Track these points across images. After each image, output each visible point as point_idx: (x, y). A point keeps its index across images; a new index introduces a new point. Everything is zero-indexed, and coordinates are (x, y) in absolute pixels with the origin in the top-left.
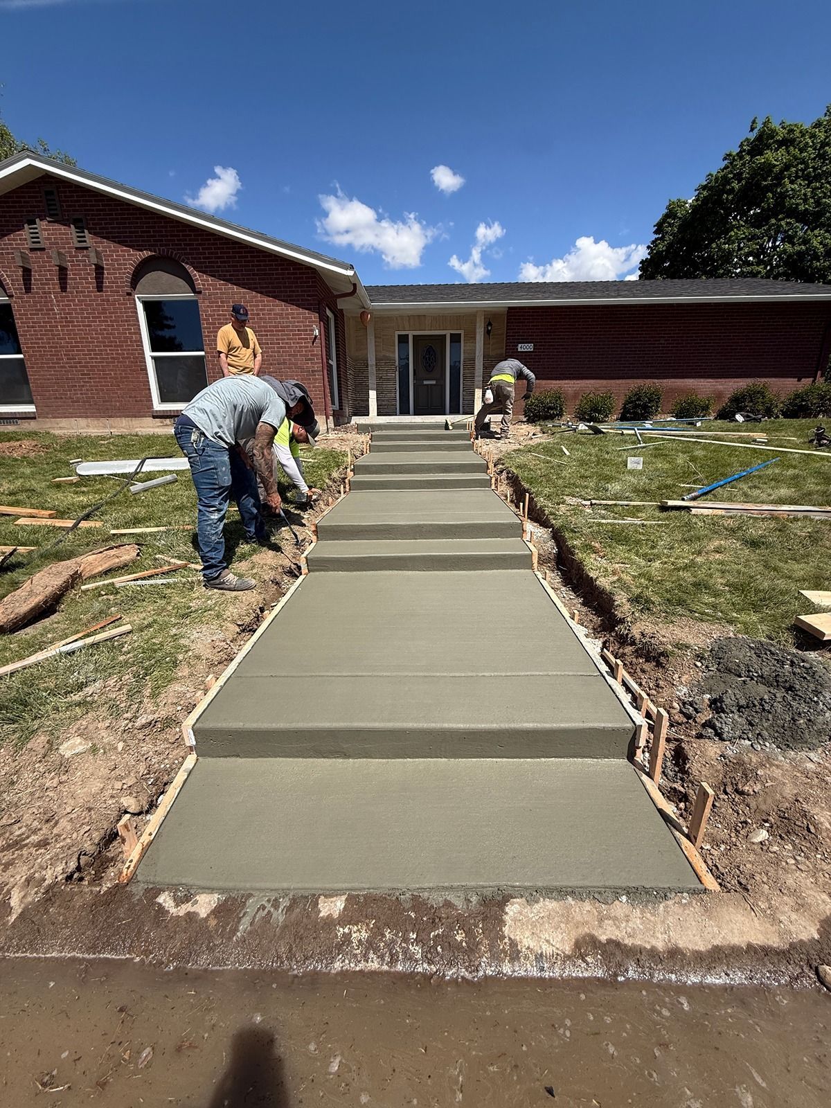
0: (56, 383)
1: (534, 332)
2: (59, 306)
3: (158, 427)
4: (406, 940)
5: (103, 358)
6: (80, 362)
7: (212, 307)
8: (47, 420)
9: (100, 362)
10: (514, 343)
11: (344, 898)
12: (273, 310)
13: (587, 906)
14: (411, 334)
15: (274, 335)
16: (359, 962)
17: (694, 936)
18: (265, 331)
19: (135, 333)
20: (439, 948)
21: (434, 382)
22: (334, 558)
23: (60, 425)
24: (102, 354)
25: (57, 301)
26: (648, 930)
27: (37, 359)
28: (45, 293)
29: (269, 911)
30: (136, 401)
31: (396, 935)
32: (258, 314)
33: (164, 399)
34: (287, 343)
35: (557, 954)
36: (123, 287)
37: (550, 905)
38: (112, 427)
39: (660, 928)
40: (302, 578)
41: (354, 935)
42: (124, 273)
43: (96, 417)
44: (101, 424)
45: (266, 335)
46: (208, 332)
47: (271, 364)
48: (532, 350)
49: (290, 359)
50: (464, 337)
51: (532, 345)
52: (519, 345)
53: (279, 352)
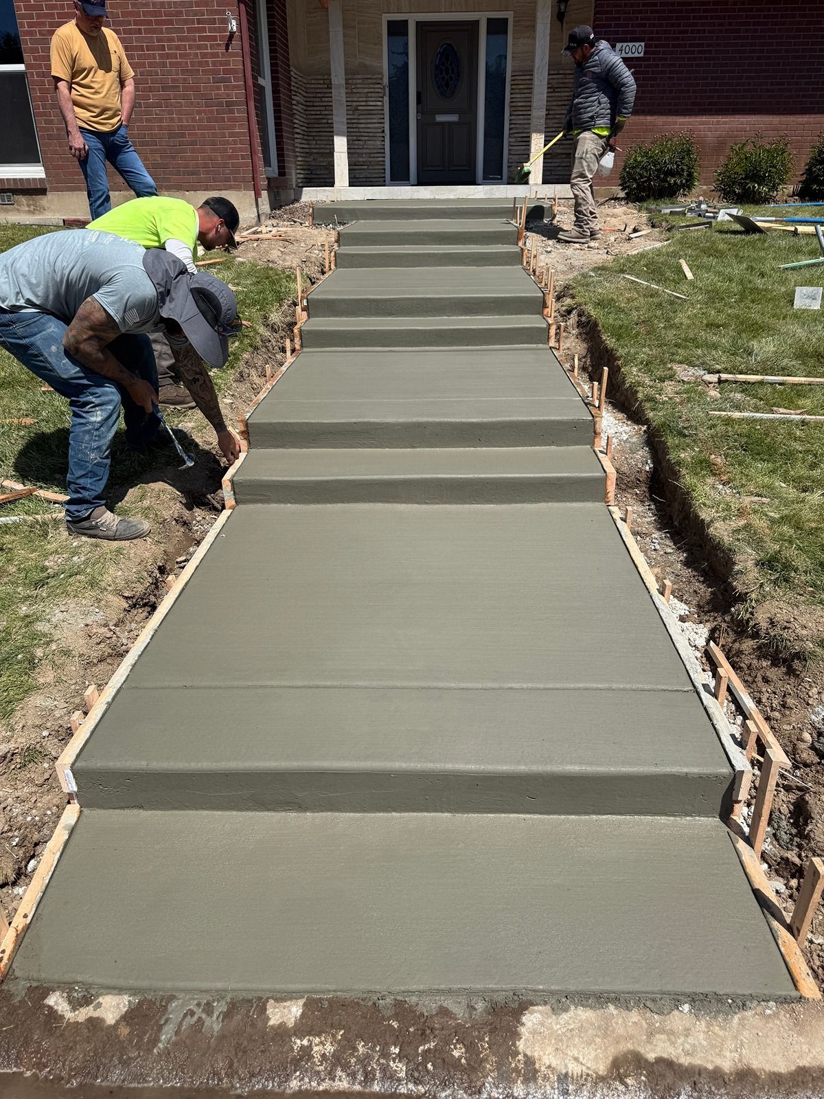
1: (648, 19)
4: (385, 1054)
11: (301, 1002)
13: (634, 1016)
14: (413, 19)
16: (323, 1080)
17: (775, 1055)
18: (136, 23)
20: (429, 1066)
21: (455, 118)
22: (278, 481)
26: (713, 1046)
29: (200, 1019)
31: (373, 1049)
34: (178, 47)
35: (588, 1075)
37: (583, 1014)
39: (730, 1044)
40: (226, 513)
41: (316, 1049)
45: (139, 31)
46: (30, 25)
47: (150, 89)
48: (642, 55)
49: (185, 80)
50: (514, 26)
51: (643, 44)
52: (617, 44)
53: (164, 65)
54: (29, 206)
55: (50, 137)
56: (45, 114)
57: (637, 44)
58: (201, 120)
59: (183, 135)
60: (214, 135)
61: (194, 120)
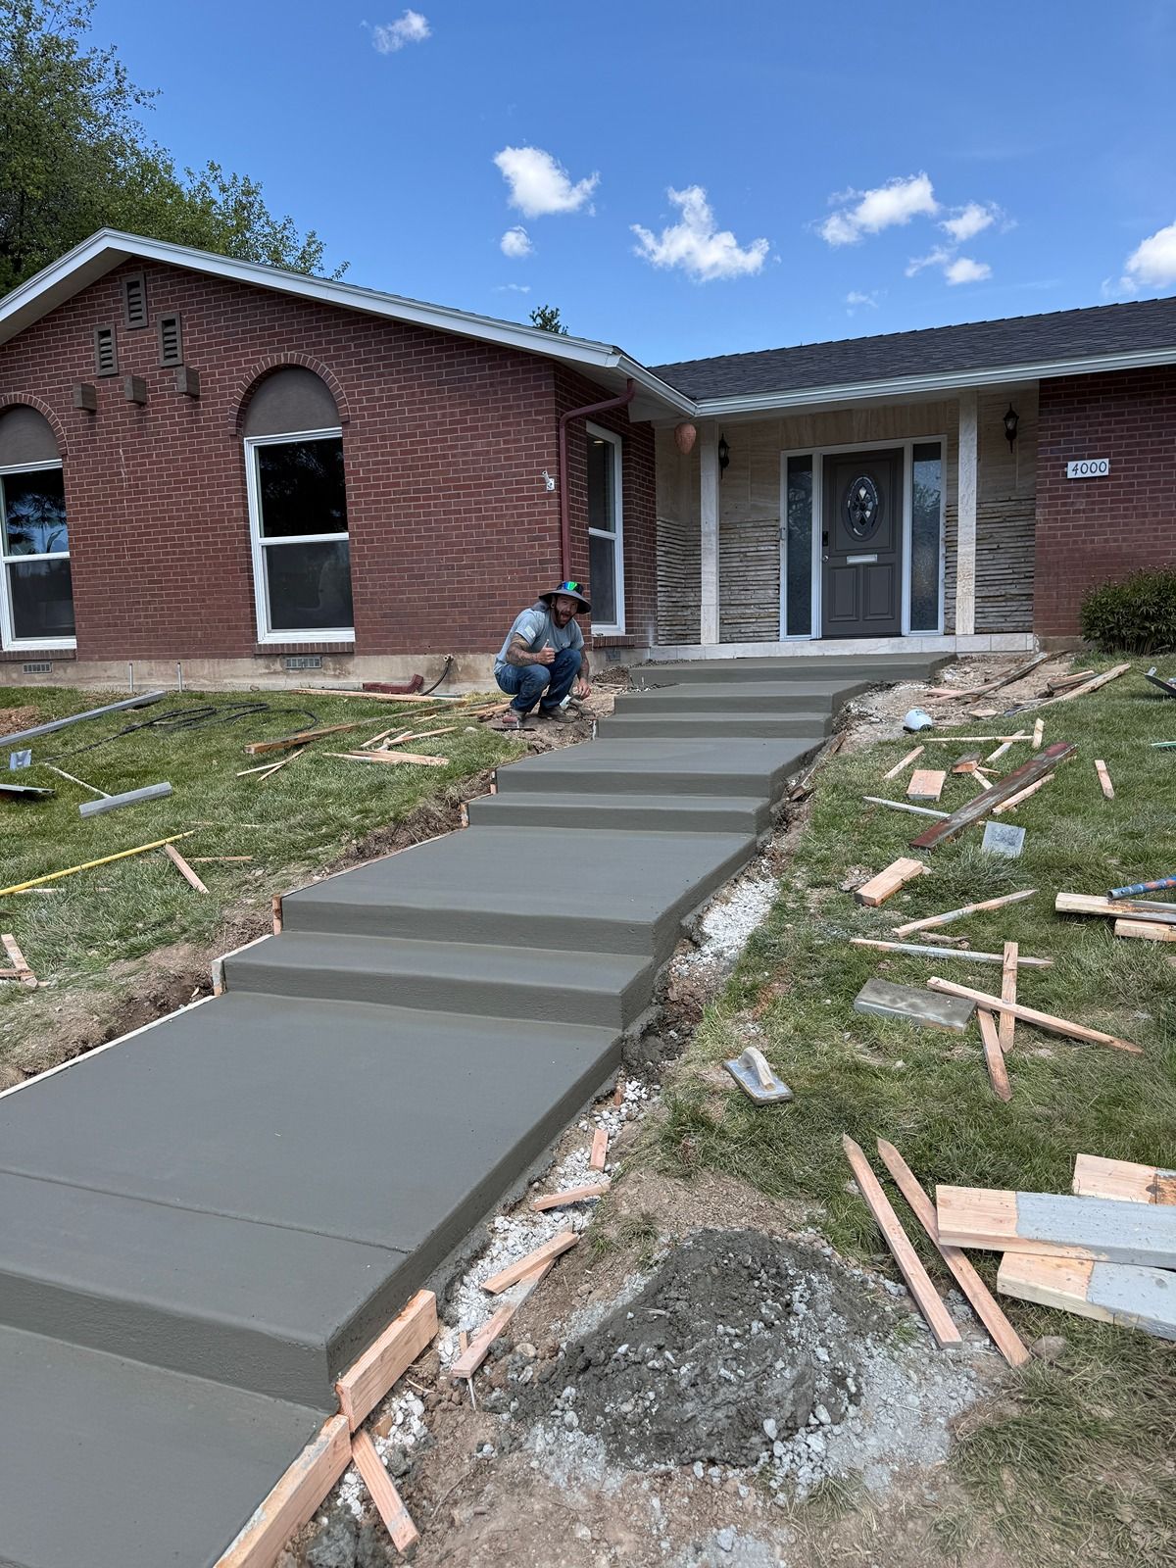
0: (110, 598)
1: (1113, 431)
2: (128, 466)
3: (261, 675)
5: (184, 553)
6: (149, 561)
7: (365, 449)
8: (91, 663)
9: (178, 560)
10: (1058, 459)
12: (471, 446)
14: (817, 454)
15: (472, 495)
18: (456, 488)
19: (236, 505)
21: (871, 559)
23: (109, 673)
24: (182, 545)
25: (127, 459)
27: (88, 559)
28: (110, 447)
30: (229, 628)
32: (445, 457)
33: (277, 623)
34: (494, 509)
36: (225, 425)
38: (187, 676)
42: (229, 402)
43: (164, 657)
44: (170, 672)
45: (458, 496)
46: (356, 496)
47: (464, 551)
48: (1106, 473)
49: (499, 540)
50: (949, 450)
51: (1107, 461)
52: (1070, 463)
53: (480, 526)
54: (335, 670)
55: (364, 602)
56: (361, 579)
57: (1098, 461)
58: (512, 580)
59: (493, 596)
60: (525, 595)
61: (505, 580)
